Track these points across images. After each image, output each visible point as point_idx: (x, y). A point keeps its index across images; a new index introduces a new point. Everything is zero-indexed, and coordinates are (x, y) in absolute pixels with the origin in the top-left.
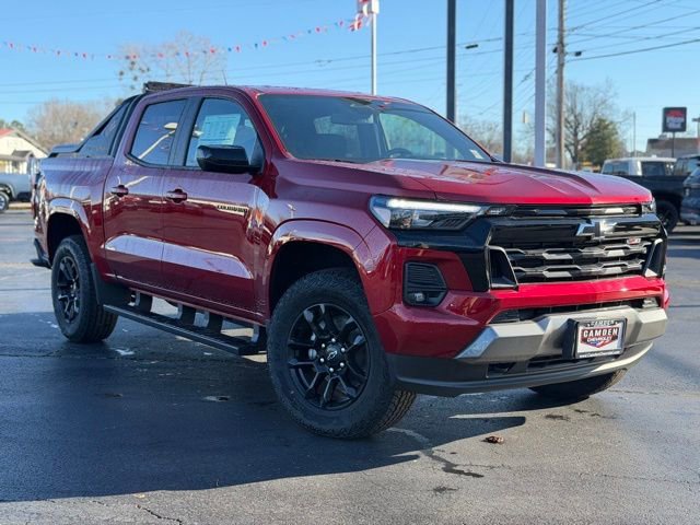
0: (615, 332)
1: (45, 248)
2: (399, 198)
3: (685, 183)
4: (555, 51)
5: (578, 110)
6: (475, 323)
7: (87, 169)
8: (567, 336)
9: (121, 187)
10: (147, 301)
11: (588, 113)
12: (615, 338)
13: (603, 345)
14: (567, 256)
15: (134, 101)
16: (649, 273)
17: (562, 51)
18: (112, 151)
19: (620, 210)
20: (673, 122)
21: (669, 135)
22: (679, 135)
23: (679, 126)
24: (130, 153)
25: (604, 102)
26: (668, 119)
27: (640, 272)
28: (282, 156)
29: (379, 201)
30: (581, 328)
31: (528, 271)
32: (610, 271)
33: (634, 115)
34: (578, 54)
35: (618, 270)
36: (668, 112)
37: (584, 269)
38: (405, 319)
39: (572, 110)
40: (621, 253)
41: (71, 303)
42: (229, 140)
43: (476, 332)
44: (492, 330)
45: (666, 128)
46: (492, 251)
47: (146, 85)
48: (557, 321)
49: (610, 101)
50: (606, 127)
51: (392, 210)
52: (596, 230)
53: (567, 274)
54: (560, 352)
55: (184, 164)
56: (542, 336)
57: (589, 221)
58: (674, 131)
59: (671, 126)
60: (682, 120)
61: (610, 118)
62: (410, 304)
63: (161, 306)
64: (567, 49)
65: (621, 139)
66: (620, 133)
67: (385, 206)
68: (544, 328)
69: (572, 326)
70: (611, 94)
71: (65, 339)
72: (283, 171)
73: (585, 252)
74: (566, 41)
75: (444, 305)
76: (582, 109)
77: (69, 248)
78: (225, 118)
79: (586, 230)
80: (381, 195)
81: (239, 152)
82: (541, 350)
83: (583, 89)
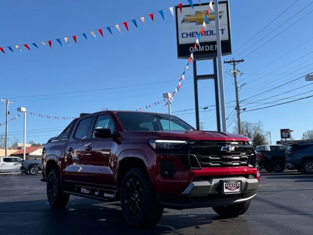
0: (238, 185)
1: (45, 174)
2: (159, 139)
3: (286, 152)
4: (236, 109)
5: (249, 132)
6: (186, 181)
7: (60, 144)
8: (220, 186)
9: (71, 148)
10: (79, 189)
11: (253, 132)
12: (238, 188)
13: (234, 190)
14: (218, 158)
15: (76, 120)
16: (250, 166)
17: (239, 109)
18: (68, 137)
19: (237, 143)
20: (285, 134)
21: (284, 139)
22: (288, 139)
23: (287, 136)
24: (74, 137)
25: (258, 128)
26: (283, 133)
27: (247, 165)
28: (122, 130)
29: (152, 140)
30: (225, 183)
31: (205, 163)
32: (234, 164)
33: (270, 133)
34: (244, 109)
35: (238, 164)
36: (282, 131)
37: (225, 163)
38: (162, 181)
39: (247, 132)
40: (238, 158)
41: (53, 193)
42: (106, 127)
43: (187, 185)
44: (192, 184)
45: (282, 137)
46: (191, 156)
47: (81, 115)
48: (215, 181)
49: (261, 128)
50: (260, 137)
51: (156, 143)
52: (228, 149)
53: (219, 164)
54: (218, 193)
55: (91, 138)
56: (210, 186)
57: (225, 146)
58: (285, 138)
59: (284, 136)
60: (288, 134)
61: (261, 134)
62: (163, 175)
63: (83, 190)
64: (240, 108)
65: (266, 142)
66: (266, 139)
67: (154, 142)
68: (211, 183)
69: (221, 183)
70: (260, 125)
71: (51, 206)
72: (123, 136)
73: (225, 157)
74: (240, 105)
75: (176, 176)
76: (250, 131)
77: (53, 172)
78: (104, 121)
79: (224, 149)
80: (153, 139)
81: (108, 130)
82: (210, 191)
83: (250, 124)
